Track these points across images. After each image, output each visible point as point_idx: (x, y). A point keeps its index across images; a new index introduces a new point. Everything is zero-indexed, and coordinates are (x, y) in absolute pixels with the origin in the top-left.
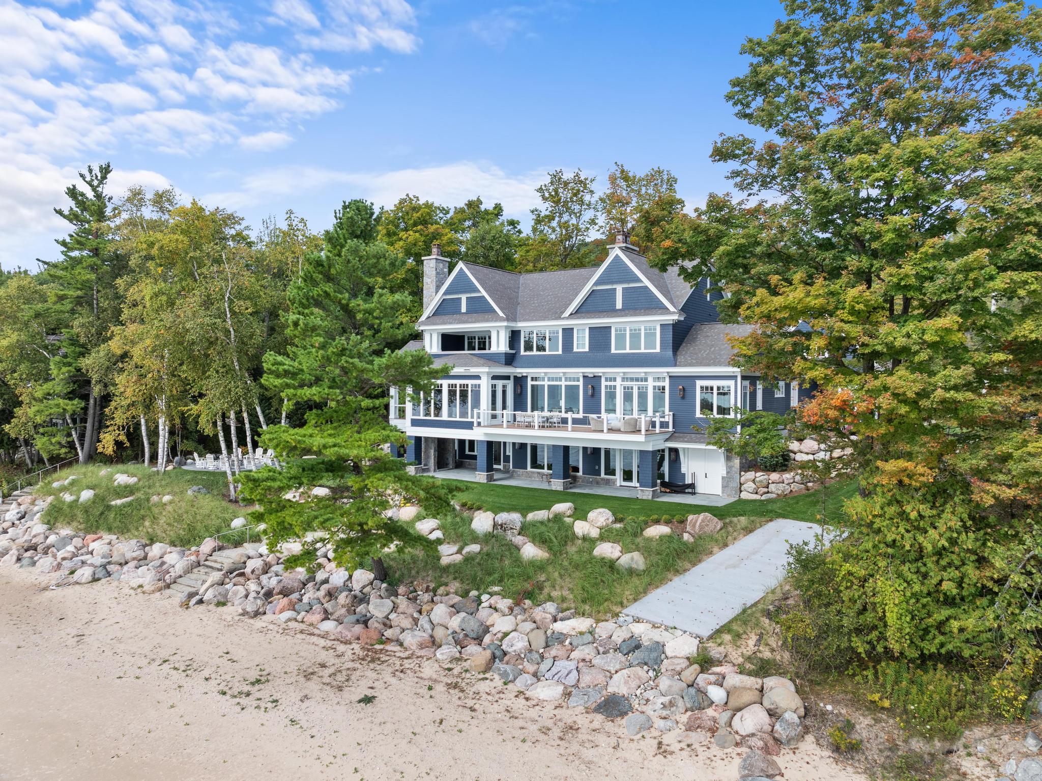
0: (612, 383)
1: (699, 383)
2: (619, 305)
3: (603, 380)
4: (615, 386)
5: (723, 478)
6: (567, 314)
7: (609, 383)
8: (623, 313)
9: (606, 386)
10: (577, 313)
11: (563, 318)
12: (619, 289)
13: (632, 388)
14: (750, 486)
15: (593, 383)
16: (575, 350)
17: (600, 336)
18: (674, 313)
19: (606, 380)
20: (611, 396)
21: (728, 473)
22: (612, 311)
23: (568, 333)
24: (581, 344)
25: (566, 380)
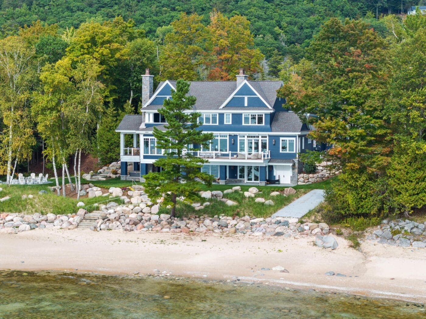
0: (243, 138)
1: (281, 139)
2: (246, 105)
3: (238, 137)
4: (244, 140)
5: (291, 177)
6: (221, 107)
7: (241, 138)
8: (248, 108)
9: (240, 140)
10: (226, 107)
11: (220, 109)
12: (246, 98)
13: (252, 140)
14: (302, 179)
15: (234, 138)
16: (225, 123)
17: (237, 118)
18: (271, 110)
19: (240, 137)
20: (242, 143)
21: (293, 175)
22: (242, 106)
23: (221, 115)
24: (228, 121)
25: (220, 136)
